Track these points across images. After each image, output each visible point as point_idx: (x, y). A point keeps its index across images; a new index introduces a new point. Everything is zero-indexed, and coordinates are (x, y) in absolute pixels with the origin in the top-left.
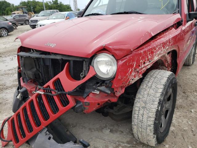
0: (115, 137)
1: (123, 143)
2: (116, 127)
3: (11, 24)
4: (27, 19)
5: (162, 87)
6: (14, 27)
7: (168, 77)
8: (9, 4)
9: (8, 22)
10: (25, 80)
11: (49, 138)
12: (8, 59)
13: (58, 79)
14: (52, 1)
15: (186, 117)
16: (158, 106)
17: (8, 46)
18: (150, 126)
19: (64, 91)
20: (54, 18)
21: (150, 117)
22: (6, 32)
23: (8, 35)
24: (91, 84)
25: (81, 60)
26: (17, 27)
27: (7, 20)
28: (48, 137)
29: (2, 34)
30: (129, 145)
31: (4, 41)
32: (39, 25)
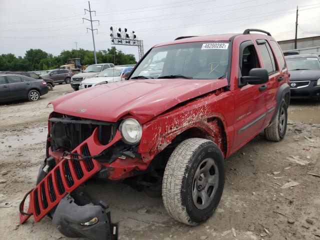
0: (150, 217)
1: (158, 223)
2: (155, 208)
3: (45, 83)
4: (69, 75)
5: (191, 153)
6: (50, 88)
7: (201, 144)
8: (46, 54)
9: (42, 80)
10: (54, 149)
11: (71, 202)
12: (36, 130)
13: (86, 144)
14: (107, 50)
15: (244, 200)
16: (185, 173)
17: (38, 113)
18: (177, 194)
19: (90, 155)
20: (105, 75)
21: (177, 185)
22: (37, 95)
23: (39, 99)
24: (118, 150)
25: (109, 124)
26: (53, 88)
27: (40, 78)
28: (70, 200)
29: (32, 97)
30: (164, 226)
31: (33, 107)
32: (83, 85)
